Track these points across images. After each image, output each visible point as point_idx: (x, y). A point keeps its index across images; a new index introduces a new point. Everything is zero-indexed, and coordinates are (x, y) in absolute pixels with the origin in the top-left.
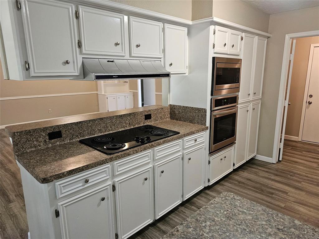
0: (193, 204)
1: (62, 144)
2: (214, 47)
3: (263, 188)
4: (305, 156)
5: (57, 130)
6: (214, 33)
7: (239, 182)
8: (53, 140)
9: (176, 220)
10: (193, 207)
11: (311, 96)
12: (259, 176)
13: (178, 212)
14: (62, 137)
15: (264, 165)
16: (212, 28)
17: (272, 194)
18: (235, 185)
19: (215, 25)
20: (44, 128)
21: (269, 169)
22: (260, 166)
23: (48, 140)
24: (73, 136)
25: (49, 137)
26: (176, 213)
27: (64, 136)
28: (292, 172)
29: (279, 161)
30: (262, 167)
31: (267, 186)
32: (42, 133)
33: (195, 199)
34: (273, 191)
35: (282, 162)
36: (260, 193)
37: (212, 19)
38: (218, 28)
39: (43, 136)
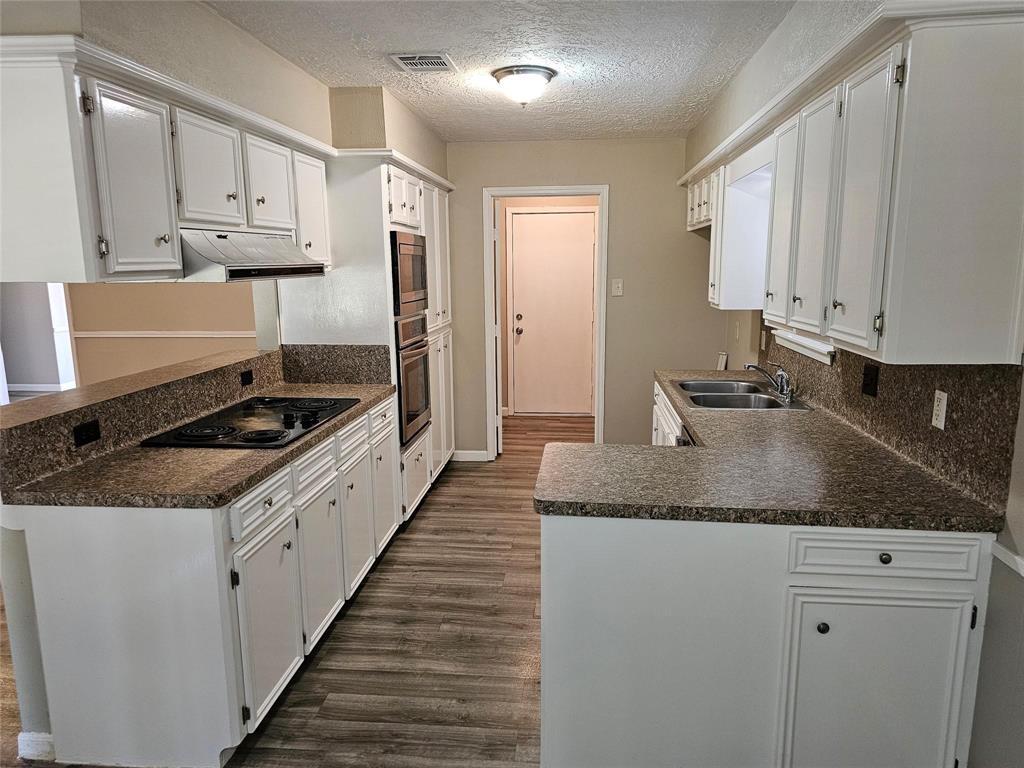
0: (391, 562)
1: (101, 457)
2: (390, 211)
3: (501, 503)
4: (535, 439)
5: (89, 419)
6: (389, 181)
7: (453, 505)
8: (83, 448)
9: (380, 595)
10: (395, 567)
11: (519, 317)
12: (479, 486)
13: (372, 582)
14: (100, 437)
15: (475, 467)
16: (384, 168)
17: (520, 507)
18: (447, 510)
19: (388, 164)
20: (66, 414)
21: (487, 471)
22: (470, 471)
23: (73, 448)
24: (119, 434)
25: (76, 439)
26: (370, 586)
27: (103, 433)
28: (529, 468)
29: (499, 454)
30: (473, 471)
31: (504, 499)
32: (62, 428)
33: (388, 554)
34: (519, 503)
35: (504, 456)
36: (501, 511)
37: (389, 153)
38: (393, 170)
39: (65, 436)
